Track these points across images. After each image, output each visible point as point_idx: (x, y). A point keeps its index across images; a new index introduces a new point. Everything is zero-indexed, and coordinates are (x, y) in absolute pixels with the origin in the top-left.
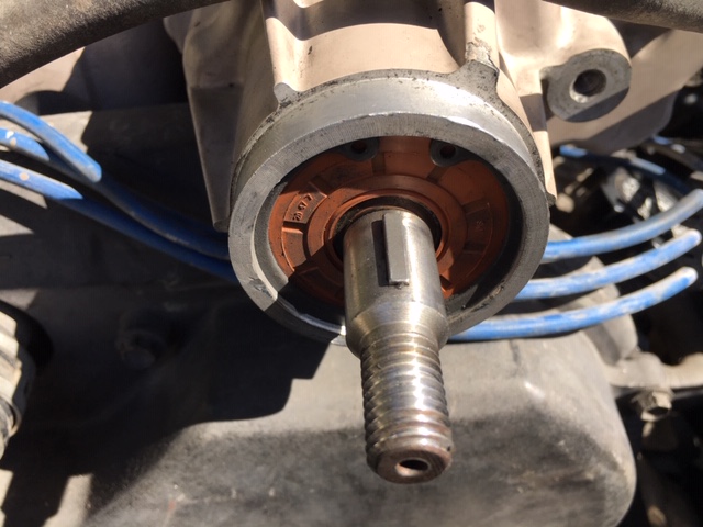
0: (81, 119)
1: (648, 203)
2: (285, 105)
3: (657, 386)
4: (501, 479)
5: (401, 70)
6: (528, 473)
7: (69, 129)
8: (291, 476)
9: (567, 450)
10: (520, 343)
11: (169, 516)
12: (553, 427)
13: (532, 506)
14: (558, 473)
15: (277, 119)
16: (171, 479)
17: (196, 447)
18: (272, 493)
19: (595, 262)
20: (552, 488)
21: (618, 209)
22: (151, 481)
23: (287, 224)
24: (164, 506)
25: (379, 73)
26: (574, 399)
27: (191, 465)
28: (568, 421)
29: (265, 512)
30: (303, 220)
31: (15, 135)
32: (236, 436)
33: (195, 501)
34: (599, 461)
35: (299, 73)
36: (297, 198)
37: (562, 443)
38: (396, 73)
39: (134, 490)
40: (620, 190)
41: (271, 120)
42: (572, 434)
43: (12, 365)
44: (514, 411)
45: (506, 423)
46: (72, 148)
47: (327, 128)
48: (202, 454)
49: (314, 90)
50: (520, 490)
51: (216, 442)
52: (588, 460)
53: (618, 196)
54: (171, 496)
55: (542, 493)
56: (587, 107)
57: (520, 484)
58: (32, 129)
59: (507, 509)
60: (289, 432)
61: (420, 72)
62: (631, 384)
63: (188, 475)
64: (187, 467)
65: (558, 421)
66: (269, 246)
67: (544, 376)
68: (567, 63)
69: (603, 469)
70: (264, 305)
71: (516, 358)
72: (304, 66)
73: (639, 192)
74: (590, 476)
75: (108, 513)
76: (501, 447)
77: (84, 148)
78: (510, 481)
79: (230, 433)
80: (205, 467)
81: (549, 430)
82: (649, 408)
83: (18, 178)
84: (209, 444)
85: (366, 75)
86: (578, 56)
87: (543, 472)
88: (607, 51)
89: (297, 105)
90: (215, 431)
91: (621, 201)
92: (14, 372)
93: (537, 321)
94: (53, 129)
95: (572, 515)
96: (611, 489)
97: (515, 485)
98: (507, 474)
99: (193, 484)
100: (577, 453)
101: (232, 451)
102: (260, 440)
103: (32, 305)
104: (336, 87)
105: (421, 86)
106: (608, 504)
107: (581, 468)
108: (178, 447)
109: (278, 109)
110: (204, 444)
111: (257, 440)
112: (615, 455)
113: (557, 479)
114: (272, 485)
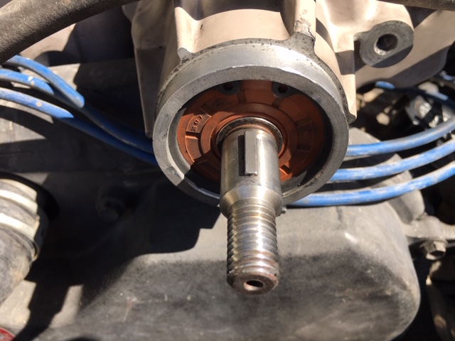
0: (73, 69)
1: (436, 119)
2: (185, 61)
3: (437, 237)
4: (331, 293)
5: (254, 39)
6: (348, 290)
7: (66, 75)
8: (200, 288)
9: (373, 276)
10: (344, 208)
11: (128, 310)
12: (363, 261)
13: (352, 311)
14: (368, 290)
15: (180, 69)
16: (128, 288)
17: (142, 269)
18: (189, 298)
19: (396, 157)
20: (364, 299)
21: (416, 123)
22: (116, 289)
23: (188, 134)
24: (125, 304)
25: (241, 41)
26: (377, 244)
27: (140, 280)
28: (373, 258)
29: (186, 310)
30: (197, 131)
31: (33, 79)
32: (166, 262)
33: (143, 302)
34: (394, 284)
35: (193, 41)
36: (193, 118)
37: (369, 271)
38: (251, 41)
39: (106, 294)
40: (418, 111)
41: (176, 70)
42: (376, 266)
43: (34, 218)
44: (338, 250)
45: (332, 258)
46: (67, 87)
47: (207, 75)
48: (146, 273)
49: (201, 52)
50: (344, 300)
51: (154, 266)
52: (387, 283)
53: (417, 114)
54: (128, 298)
55: (358, 303)
56: (386, 58)
57: (344, 297)
58: (44, 75)
59: (336, 313)
60: (198, 261)
61: (266, 40)
62: (420, 236)
63: (138, 285)
64: (138, 281)
65: (366, 257)
66: (178, 147)
67: (358, 229)
68: (372, 30)
69: (397, 289)
70: (176, 182)
71: (340, 217)
72: (197, 37)
73: (430, 111)
74: (388, 293)
75: (91, 308)
76: (330, 273)
77: (74, 87)
78: (337, 295)
79: (162, 261)
80: (148, 281)
81: (361, 263)
82: (431, 251)
83: (35, 105)
84: (150, 267)
85: (233, 42)
86: (378, 25)
87: (358, 290)
88: (397, 22)
89: (191, 61)
90: (153, 259)
91: (417, 118)
92: (35, 223)
93: (354, 195)
94: (56, 75)
95: (378, 318)
96: (403, 302)
97: (340, 297)
98: (335, 291)
99: (141, 291)
100: (380, 278)
101: (164, 272)
102: (181, 265)
103: (46, 182)
104: (215, 50)
105: (266, 48)
106: (402, 311)
107: (382, 287)
108: (131, 268)
109: (181, 64)
110: (147, 267)
111: (178, 265)
112: (404, 280)
113: (367, 294)
114: (189, 293)
